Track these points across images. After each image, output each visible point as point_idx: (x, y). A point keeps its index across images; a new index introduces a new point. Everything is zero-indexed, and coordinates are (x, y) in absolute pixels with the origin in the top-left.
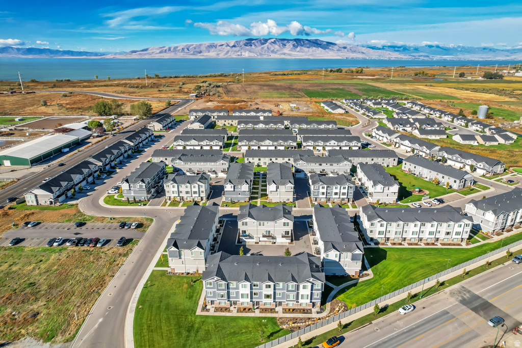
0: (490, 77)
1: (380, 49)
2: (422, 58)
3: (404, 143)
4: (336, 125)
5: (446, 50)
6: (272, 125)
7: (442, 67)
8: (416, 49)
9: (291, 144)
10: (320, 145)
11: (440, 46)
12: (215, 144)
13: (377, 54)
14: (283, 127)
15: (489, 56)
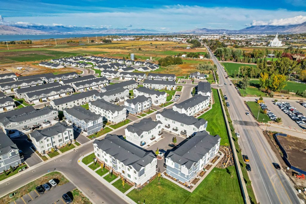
0: (106, 42)
1: (26, 28)
2: (56, 34)
3: (126, 76)
4: (77, 74)
5: (68, 29)
6: (33, 82)
7: (74, 38)
8: (51, 28)
9: (69, 90)
10: (87, 86)
11: (64, 26)
12: (7, 105)
13: (25, 31)
14: (42, 82)
15: (91, 32)
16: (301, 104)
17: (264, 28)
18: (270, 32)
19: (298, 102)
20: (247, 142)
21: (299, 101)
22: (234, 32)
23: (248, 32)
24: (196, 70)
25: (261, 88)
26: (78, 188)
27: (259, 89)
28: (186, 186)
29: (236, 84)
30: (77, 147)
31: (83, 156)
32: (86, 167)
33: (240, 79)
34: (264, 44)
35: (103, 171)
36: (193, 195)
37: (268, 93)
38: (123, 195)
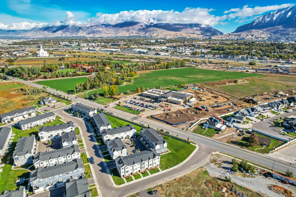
16: (135, 99)
21: (132, 97)
24: (27, 96)
25: (105, 96)
26: (146, 189)
27: (104, 97)
28: (166, 152)
29: (86, 98)
30: (97, 187)
31: (112, 184)
32: (126, 184)
33: (80, 94)
34: (29, 54)
35: (137, 176)
36: (173, 152)
37: (113, 98)
38: (161, 172)
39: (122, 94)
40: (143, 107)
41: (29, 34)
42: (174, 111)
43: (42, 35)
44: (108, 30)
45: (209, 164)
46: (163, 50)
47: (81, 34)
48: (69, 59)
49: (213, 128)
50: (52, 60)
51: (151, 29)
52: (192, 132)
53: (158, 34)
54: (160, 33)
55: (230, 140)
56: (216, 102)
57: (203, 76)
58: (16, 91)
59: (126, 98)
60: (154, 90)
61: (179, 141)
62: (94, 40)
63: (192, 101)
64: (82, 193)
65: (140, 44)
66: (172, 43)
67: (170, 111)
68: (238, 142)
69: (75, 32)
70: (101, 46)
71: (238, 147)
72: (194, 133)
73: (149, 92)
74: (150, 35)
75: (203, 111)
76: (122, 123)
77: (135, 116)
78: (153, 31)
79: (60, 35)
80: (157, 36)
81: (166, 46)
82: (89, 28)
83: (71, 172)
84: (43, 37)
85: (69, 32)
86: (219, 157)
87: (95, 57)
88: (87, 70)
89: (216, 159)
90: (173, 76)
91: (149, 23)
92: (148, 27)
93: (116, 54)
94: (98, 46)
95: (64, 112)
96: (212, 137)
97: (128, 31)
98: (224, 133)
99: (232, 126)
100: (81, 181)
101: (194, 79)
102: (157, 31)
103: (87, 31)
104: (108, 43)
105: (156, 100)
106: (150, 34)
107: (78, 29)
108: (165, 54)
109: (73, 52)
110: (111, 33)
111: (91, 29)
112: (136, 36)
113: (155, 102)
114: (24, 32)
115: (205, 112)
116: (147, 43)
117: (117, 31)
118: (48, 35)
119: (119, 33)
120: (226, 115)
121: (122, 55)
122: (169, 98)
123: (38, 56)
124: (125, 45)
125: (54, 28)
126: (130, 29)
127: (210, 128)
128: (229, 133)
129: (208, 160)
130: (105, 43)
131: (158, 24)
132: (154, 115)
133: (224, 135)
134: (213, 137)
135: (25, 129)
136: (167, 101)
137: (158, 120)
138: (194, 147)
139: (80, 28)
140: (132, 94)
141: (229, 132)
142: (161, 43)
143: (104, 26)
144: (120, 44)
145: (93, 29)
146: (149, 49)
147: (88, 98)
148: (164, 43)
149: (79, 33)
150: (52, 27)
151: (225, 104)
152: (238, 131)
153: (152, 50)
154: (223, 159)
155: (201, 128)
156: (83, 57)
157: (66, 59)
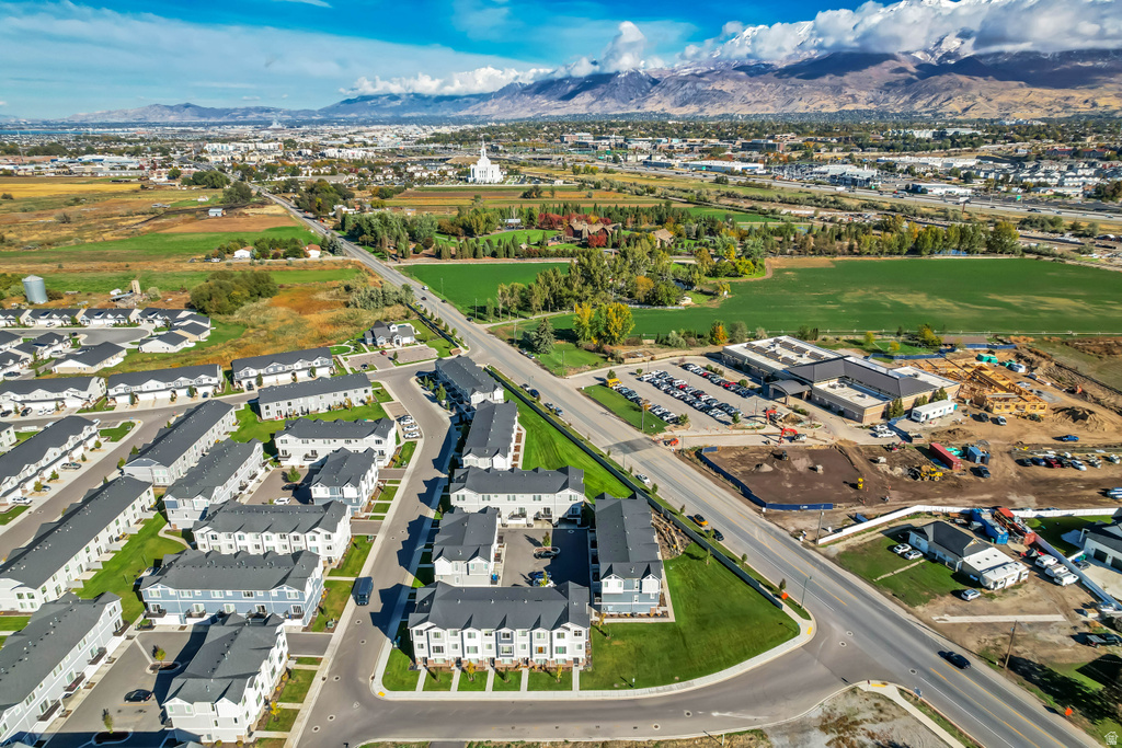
16: (685, 367)
17: (399, 103)
18: (420, 114)
19: (675, 364)
20: (671, 488)
21: (676, 360)
22: (306, 118)
23: (353, 115)
24: (351, 309)
25: (581, 342)
26: (469, 740)
27: (577, 346)
28: (656, 615)
29: (511, 342)
30: (321, 669)
31: (373, 678)
32: (419, 695)
33: (507, 322)
34: (450, 173)
35: (473, 678)
36: (682, 624)
37: (604, 352)
38: (576, 694)
39: (649, 341)
40: (691, 405)
41: (492, 105)
42: (815, 444)
43: (529, 109)
44: (757, 87)
45: (803, 732)
46: (948, 175)
47: (655, 105)
48: (558, 194)
49: (952, 565)
50: (503, 194)
51: (942, 80)
52: (833, 560)
53: (970, 103)
54: (979, 100)
55: (1006, 649)
56: (1060, 439)
57: (1080, 304)
58: (334, 292)
59: (652, 359)
60: (777, 341)
61: (740, 584)
62: (685, 128)
63: (927, 416)
64: (224, 678)
65: (860, 146)
66: (1013, 141)
67: (794, 444)
68: (1051, 674)
69: (637, 96)
70: (701, 151)
71: (1032, 699)
72: (841, 565)
73: (753, 350)
74: (929, 109)
75: (956, 472)
76: (569, 455)
77: (636, 435)
78: (947, 89)
79: (584, 106)
80: (966, 110)
81: (978, 157)
82: (686, 82)
83: (260, 593)
84: (530, 115)
85: (614, 97)
86: (883, 716)
87: (651, 191)
88: (586, 239)
89: (858, 718)
90: (919, 290)
91: (939, 55)
92: (926, 71)
93: (739, 184)
94: (691, 149)
95: (413, 380)
96: (913, 605)
97: (837, 90)
98: (996, 601)
99: (1069, 580)
100: (257, 635)
101: (1015, 315)
102: (969, 87)
103: (679, 94)
104: (731, 139)
105: (766, 383)
106: (934, 104)
107: (649, 84)
108: (950, 190)
109: (587, 171)
110: (766, 102)
111: (692, 86)
112: (867, 114)
113: (759, 392)
114: (478, 102)
115: (969, 477)
116: (888, 143)
117: (790, 91)
118: (548, 108)
119: (797, 99)
120: (1078, 513)
121: (760, 186)
122: (822, 386)
123: (470, 179)
124: (794, 148)
125: (569, 85)
126: (846, 85)
127: (934, 561)
128: (1022, 612)
129: (814, 712)
130: (721, 140)
131: (981, 57)
132: (713, 449)
133: (990, 613)
134: (920, 609)
135: (269, 417)
136: (809, 399)
137: (718, 470)
138: (790, 630)
139: (655, 82)
140: (690, 345)
141: (1026, 605)
142: (957, 142)
143: (742, 73)
144: (775, 145)
145: (699, 86)
146: (890, 168)
147: (518, 342)
148: (972, 143)
149: (650, 100)
150: (561, 81)
151: (1109, 460)
152: (1092, 615)
153: (900, 171)
154: (894, 734)
155: (891, 548)
156: (610, 190)
157: (546, 194)
